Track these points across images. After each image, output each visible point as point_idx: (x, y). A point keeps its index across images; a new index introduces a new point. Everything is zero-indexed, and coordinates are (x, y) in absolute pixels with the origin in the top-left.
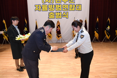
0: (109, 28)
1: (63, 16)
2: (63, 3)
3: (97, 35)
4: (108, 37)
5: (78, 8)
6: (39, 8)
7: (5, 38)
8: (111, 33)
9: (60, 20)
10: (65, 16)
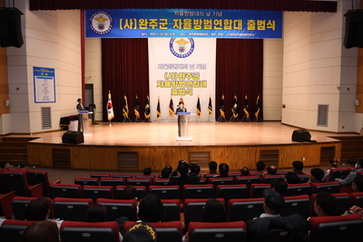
0: (236, 106)
1: (186, 93)
2: (186, 79)
3: (222, 113)
4: (235, 116)
5: (202, 84)
6: (161, 84)
7: (126, 114)
8: (239, 110)
9: (183, 97)
10: (189, 92)
